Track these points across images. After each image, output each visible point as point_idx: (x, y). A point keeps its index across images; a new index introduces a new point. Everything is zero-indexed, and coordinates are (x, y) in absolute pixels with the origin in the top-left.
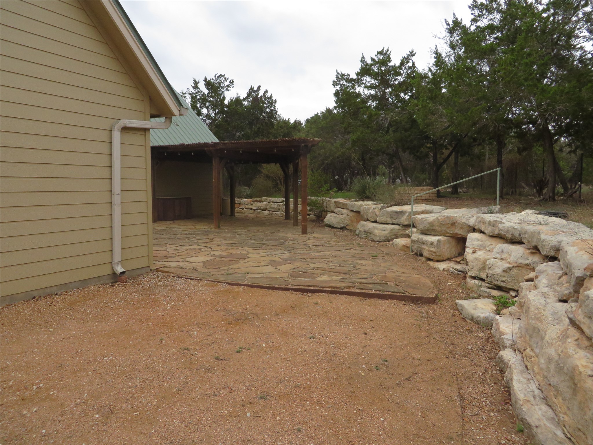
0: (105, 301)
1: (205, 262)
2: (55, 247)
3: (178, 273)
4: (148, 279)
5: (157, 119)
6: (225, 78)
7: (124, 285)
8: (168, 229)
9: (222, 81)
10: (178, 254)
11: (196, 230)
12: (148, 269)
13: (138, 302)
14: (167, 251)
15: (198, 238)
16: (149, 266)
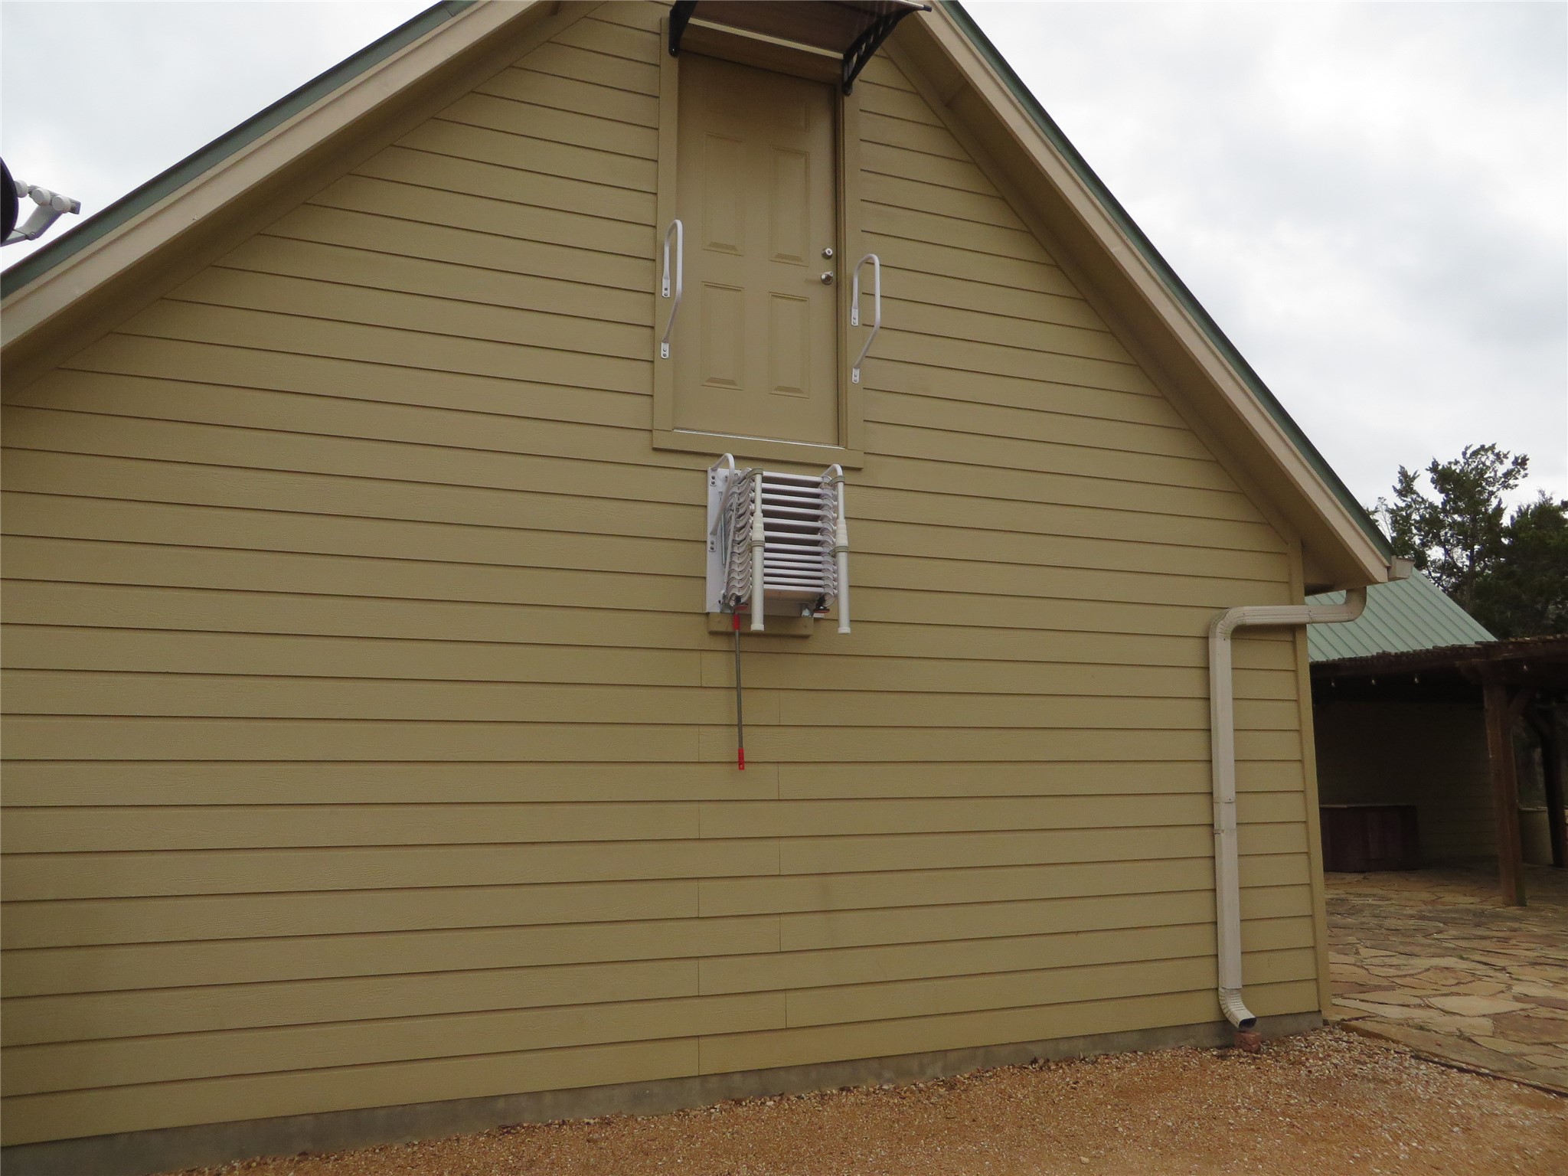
0: (1210, 1102)
1: (1496, 1018)
2: (1081, 936)
3: (1413, 1042)
4: (1321, 1050)
5: (1322, 597)
6: (1498, 455)
7: (1254, 1058)
8: (1351, 897)
9: (1488, 463)
10: (1398, 981)
11: (1441, 907)
12: (1314, 1021)
13: (1302, 1118)
14: (1362, 967)
15: (1453, 932)
16: (1320, 1011)
